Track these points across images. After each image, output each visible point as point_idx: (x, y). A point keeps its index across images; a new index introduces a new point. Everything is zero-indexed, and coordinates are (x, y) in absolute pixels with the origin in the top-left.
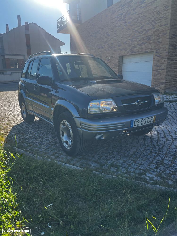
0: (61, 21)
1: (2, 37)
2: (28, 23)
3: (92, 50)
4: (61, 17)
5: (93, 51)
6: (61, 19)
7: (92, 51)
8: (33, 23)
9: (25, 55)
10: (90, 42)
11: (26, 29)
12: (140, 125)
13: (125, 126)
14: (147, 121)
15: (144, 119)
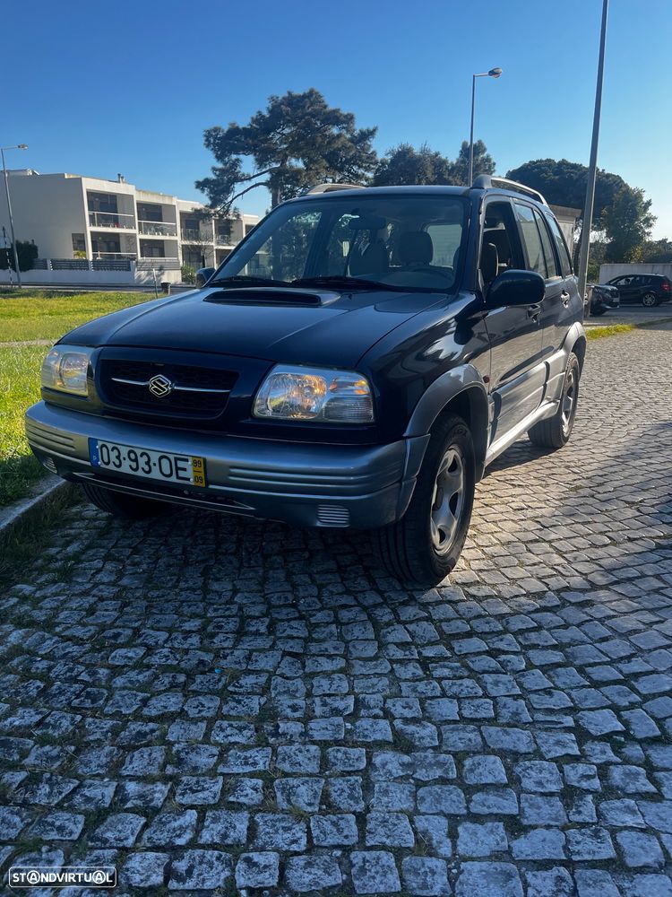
12: (126, 468)
13: (73, 450)
14: (157, 464)
15: (139, 452)
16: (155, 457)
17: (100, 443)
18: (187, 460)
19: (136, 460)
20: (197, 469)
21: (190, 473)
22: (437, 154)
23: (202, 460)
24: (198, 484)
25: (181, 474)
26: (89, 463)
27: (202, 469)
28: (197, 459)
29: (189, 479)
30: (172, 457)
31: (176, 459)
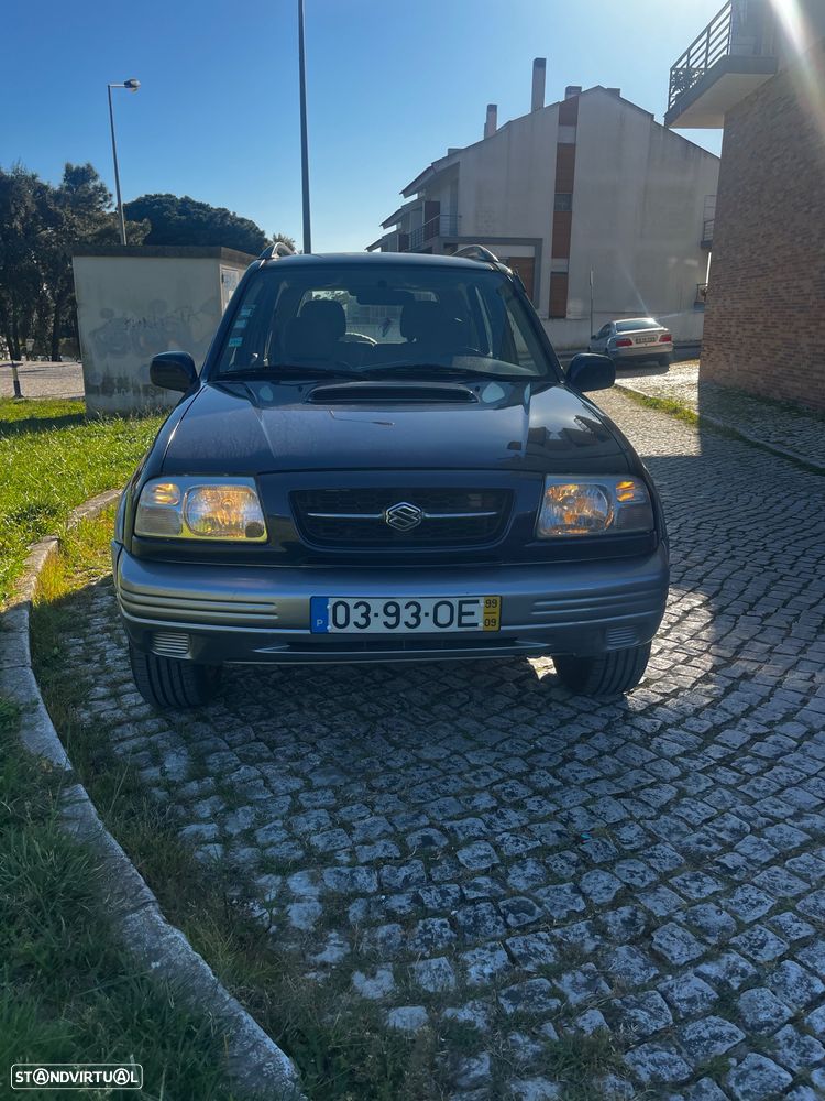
0: (703, 66)
1: (458, 164)
2: (580, 88)
3: (806, 209)
4: (688, 52)
5: (814, 210)
6: (685, 59)
7: (807, 212)
8: (598, 88)
9: (541, 239)
10: (801, 166)
11: (562, 122)
12: (377, 627)
13: (276, 617)
14: (431, 615)
15: (402, 603)
16: (427, 606)
17: (332, 602)
18: (477, 602)
19: (397, 614)
20: (491, 610)
21: (478, 617)
22: (34, 177)
23: (498, 599)
24: (490, 628)
25: (465, 620)
26: (308, 632)
27: (497, 609)
28: (491, 599)
29: (476, 625)
30: (455, 602)
31: (461, 603)
